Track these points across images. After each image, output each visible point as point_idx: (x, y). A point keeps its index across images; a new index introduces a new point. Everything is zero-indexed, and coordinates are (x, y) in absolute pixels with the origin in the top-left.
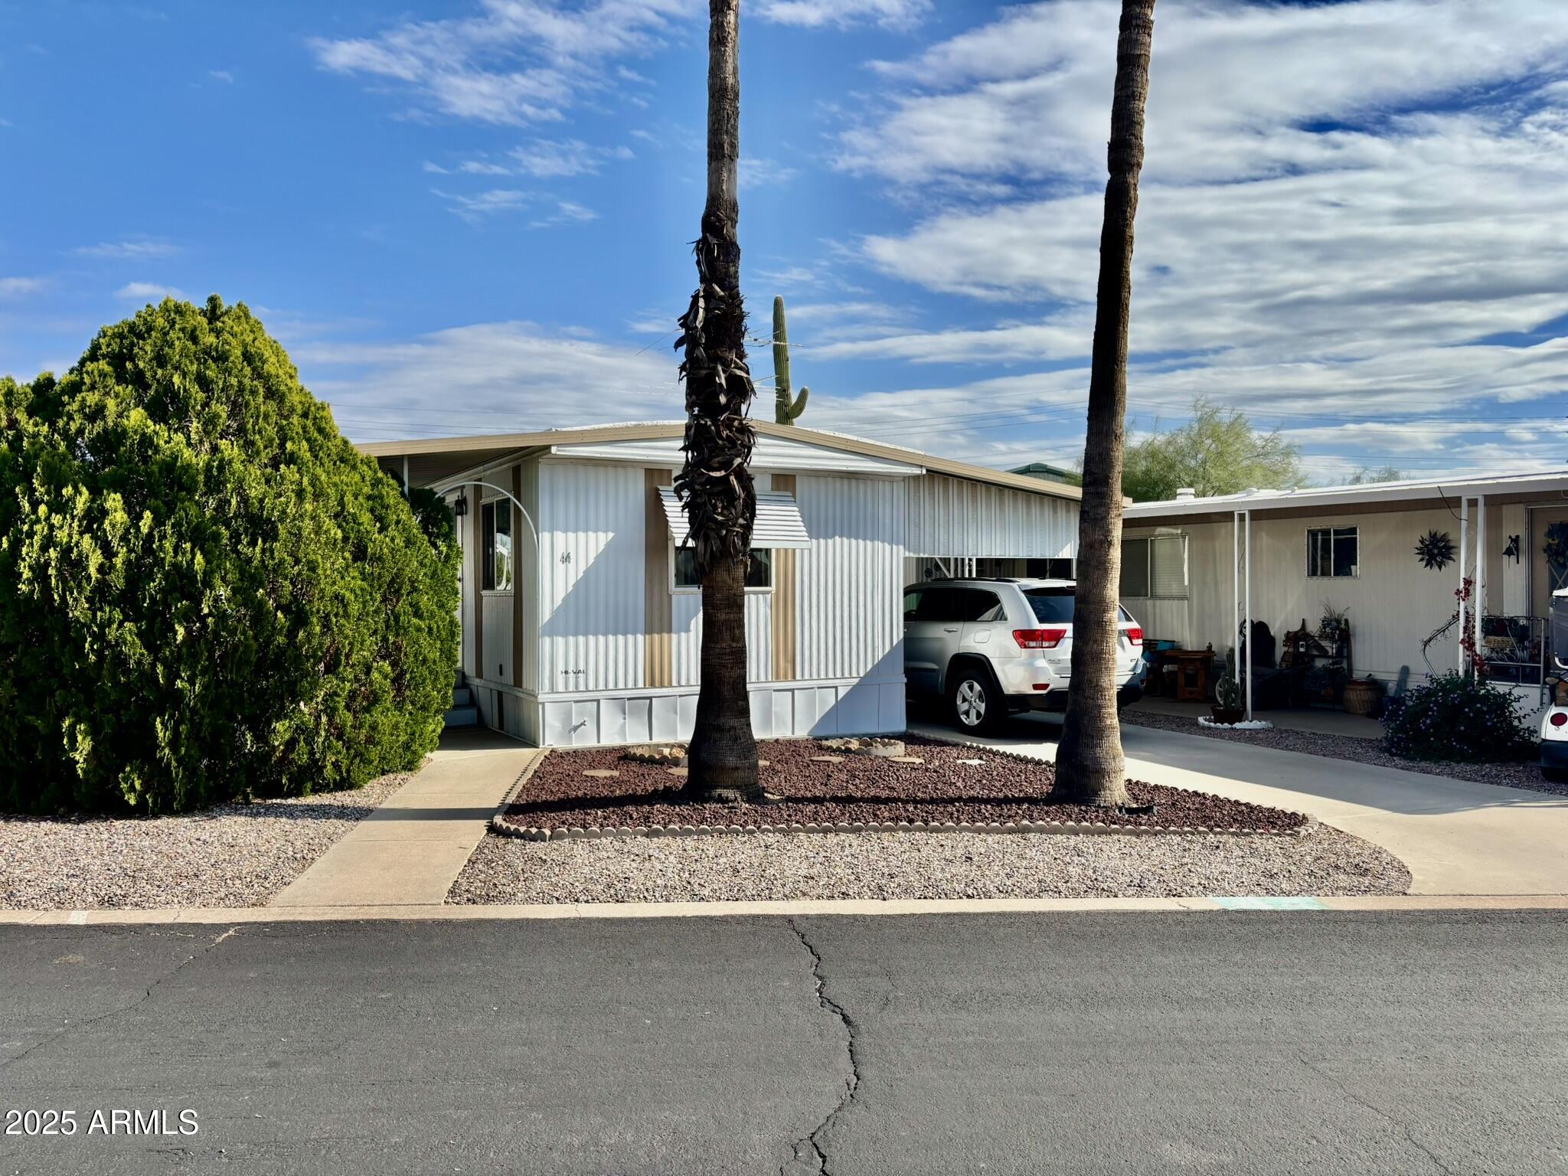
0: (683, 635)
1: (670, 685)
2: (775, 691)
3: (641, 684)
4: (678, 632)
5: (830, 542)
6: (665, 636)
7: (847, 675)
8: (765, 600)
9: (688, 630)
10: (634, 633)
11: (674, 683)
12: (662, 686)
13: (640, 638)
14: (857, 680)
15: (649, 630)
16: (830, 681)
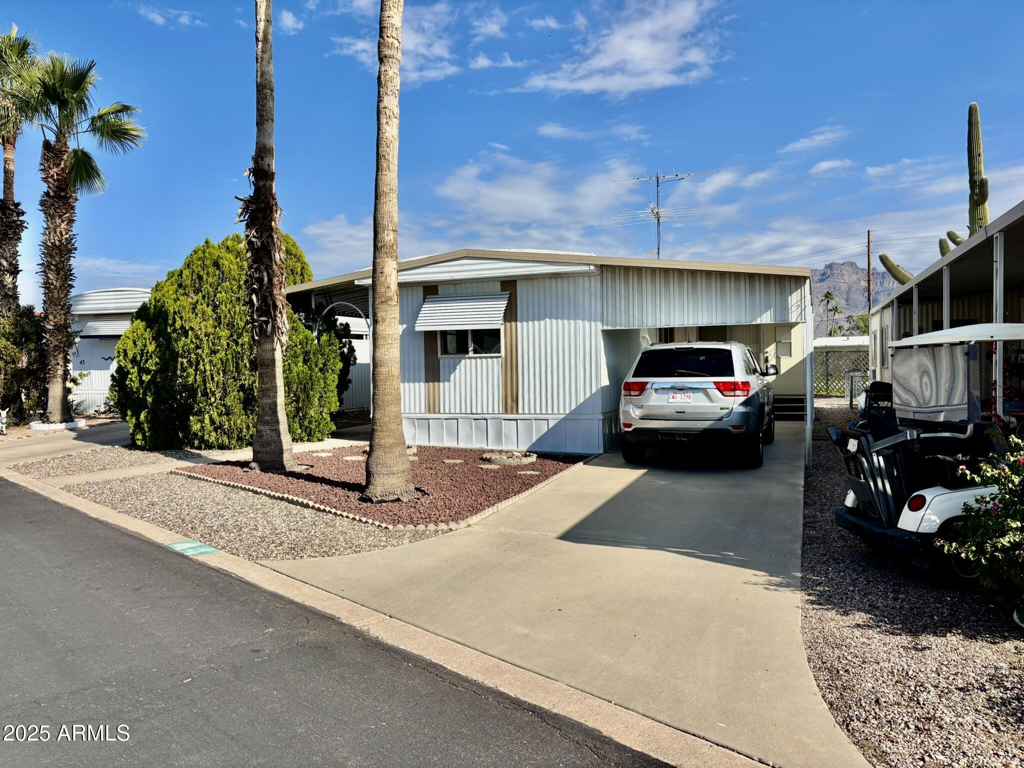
0: (446, 383)
1: (439, 413)
2: (504, 420)
3: (423, 411)
4: (444, 382)
5: (542, 322)
6: (436, 384)
7: (556, 412)
8: (498, 362)
9: (449, 381)
10: (419, 382)
11: (442, 411)
12: (435, 413)
13: (422, 384)
14: (564, 416)
15: (427, 380)
16: (543, 416)
